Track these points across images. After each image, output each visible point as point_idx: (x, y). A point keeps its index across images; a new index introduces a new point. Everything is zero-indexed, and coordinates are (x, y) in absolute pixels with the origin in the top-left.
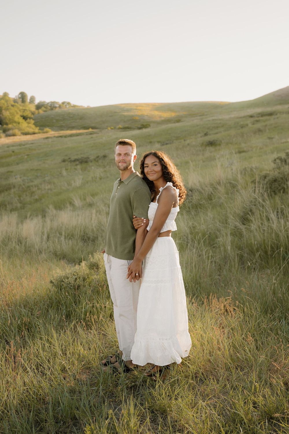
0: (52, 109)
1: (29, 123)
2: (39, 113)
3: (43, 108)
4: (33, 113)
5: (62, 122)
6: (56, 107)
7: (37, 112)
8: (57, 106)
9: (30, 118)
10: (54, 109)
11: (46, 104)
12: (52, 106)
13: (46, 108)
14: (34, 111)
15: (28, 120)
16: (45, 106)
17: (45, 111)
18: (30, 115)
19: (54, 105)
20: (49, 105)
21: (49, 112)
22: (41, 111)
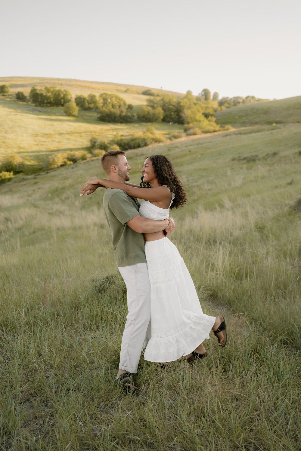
0: (235, 105)
1: (210, 121)
2: (221, 110)
3: (226, 105)
4: (215, 111)
5: (244, 118)
6: (239, 103)
7: (219, 109)
8: (241, 101)
9: (212, 115)
10: (237, 104)
11: (229, 100)
12: (236, 101)
13: (229, 104)
14: (217, 108)
15: (210, 118)
16: (228, 102)
17: (228, 107)
18: (211, 112)
19: (237, 100)
20: (232, 101)
21: (233, 109)
22: (223, 108)
